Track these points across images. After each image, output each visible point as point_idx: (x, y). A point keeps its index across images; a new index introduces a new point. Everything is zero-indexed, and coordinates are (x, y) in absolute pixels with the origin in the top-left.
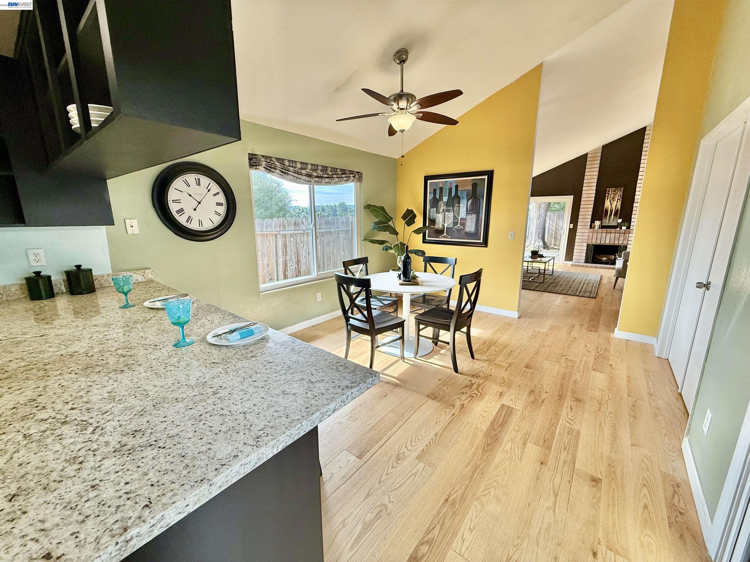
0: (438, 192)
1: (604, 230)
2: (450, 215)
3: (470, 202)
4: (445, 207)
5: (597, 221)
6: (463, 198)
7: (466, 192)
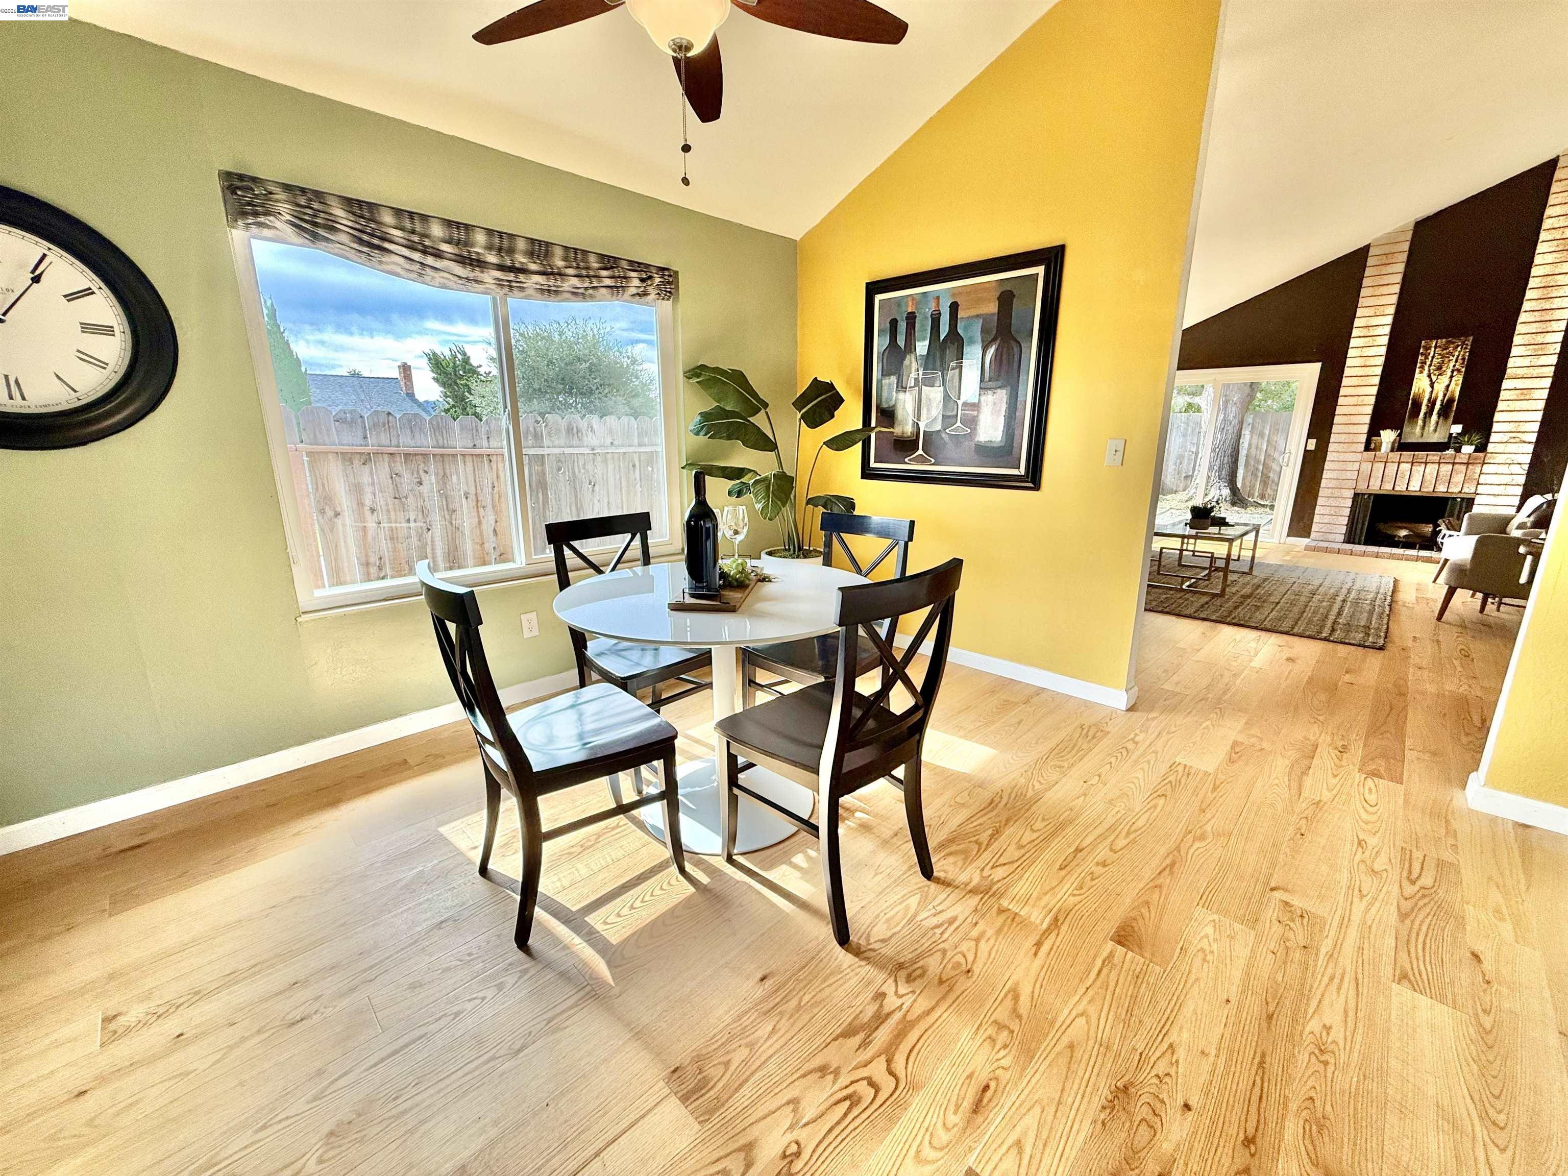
0: (902, 326)
1: (1407, 455)
2: (934, 394)
3: (991, 351)
4: (921, 372)
5: (1389, 431)
6: (972, 342)
7: (981, 321)
